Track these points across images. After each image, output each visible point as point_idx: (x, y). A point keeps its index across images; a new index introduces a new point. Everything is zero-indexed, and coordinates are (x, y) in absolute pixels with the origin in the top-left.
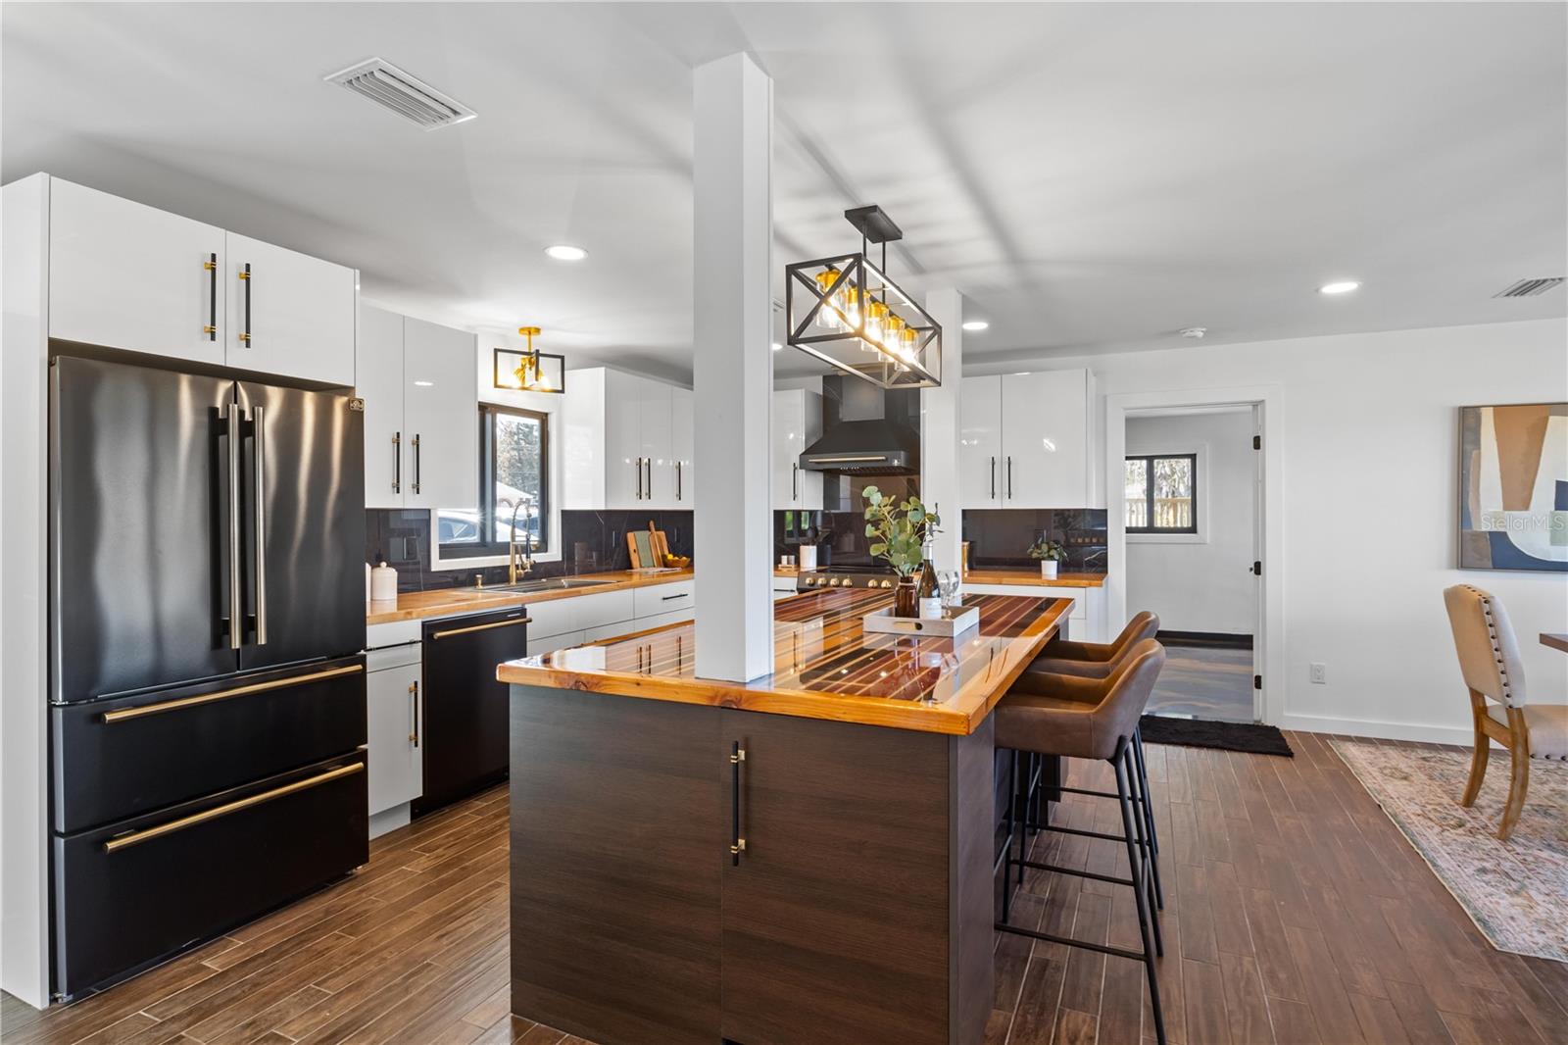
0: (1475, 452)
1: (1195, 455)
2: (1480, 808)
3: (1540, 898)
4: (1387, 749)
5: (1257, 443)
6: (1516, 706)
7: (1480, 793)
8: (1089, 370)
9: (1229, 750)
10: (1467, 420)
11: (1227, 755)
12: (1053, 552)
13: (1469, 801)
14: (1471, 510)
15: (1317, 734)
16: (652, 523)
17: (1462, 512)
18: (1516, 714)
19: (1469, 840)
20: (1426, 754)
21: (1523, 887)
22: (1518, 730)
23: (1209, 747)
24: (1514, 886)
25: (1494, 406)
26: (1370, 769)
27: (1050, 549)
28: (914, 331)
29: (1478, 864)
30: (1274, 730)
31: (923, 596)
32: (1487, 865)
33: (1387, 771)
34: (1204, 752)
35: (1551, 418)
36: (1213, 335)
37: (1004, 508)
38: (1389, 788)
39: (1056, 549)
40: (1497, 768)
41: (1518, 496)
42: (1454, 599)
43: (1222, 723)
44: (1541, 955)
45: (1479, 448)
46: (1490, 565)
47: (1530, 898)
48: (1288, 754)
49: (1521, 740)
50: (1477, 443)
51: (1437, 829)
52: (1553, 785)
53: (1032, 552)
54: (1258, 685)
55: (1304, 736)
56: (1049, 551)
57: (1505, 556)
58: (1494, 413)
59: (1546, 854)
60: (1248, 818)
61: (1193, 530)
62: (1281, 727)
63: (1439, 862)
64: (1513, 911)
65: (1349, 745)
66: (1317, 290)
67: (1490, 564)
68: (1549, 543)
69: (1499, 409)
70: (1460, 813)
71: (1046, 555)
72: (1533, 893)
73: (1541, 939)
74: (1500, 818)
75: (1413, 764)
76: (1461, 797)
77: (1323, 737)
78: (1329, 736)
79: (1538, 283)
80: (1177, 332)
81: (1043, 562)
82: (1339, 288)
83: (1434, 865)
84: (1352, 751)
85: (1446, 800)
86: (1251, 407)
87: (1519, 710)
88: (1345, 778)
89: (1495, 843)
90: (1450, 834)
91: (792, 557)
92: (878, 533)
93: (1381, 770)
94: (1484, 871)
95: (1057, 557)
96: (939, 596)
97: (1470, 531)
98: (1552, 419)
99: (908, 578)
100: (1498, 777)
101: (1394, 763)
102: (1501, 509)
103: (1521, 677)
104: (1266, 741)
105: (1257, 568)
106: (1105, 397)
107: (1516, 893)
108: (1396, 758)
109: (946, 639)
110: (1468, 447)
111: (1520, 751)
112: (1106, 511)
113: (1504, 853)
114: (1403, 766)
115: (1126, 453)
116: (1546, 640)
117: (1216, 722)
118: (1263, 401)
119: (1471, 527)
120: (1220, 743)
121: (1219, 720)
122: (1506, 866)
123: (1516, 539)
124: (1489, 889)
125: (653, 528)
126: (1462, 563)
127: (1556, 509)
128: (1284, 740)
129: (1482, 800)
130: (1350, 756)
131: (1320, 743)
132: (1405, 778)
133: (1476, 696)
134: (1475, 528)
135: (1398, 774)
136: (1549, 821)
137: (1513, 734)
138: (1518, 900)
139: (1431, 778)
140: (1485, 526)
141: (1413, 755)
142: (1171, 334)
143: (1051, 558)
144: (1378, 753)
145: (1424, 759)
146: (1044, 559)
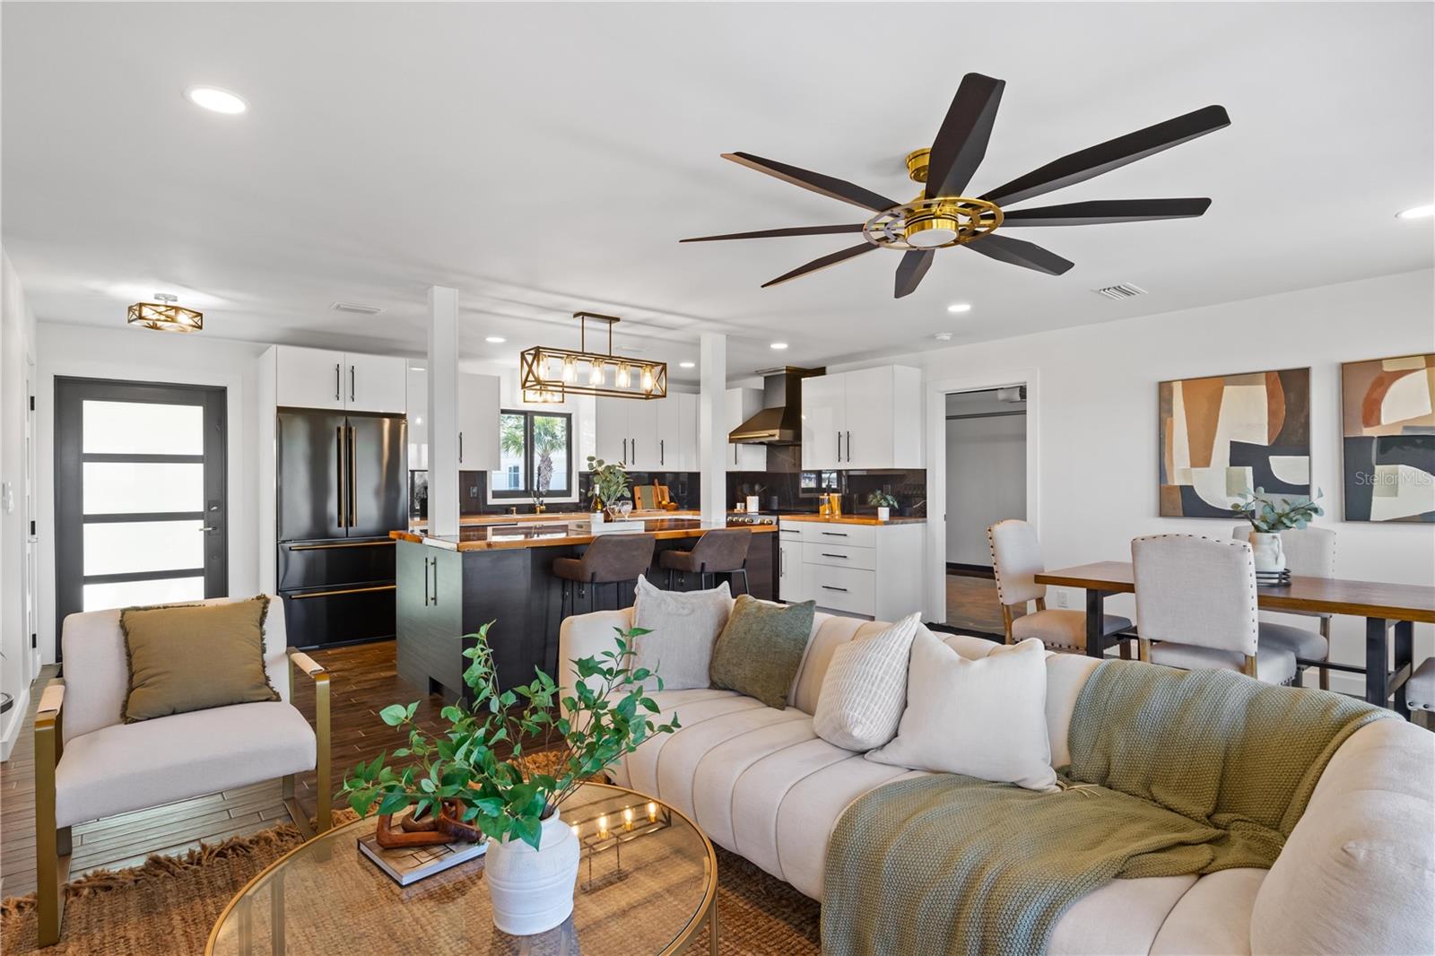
0: (1169, 419)
10: (1164, 389)
14: (1166, 468)
16: (656, 481)
17: (1162, 473)
25: (1182, 380)
35: (1226, 387)
41: (1201, 457)
45: (1172, 416)
46: (1182, 514)
50: (1170, 412)
53: (871, 502)
57: (1192, 506)
58: (1183, 386)
68: (1224, 493)
69: (1187, 382)
71: (882, 503)
81: (880, 508)
91: (743, 504)
97: (1165, 485)
98: (1227, 389)
102: (1189, 467)
106: (926, 384)
110: (1164, 415)
112: (925, 470)
118: (1026, 385)
119: (1166, 482)
123: (1201, 492)
125: (657, 484)
126: (1161, 514)
127: (1231, 465)
134: (1170, 483)
140: (1177, 480)
143: (885, 505)
146: (880, 506)
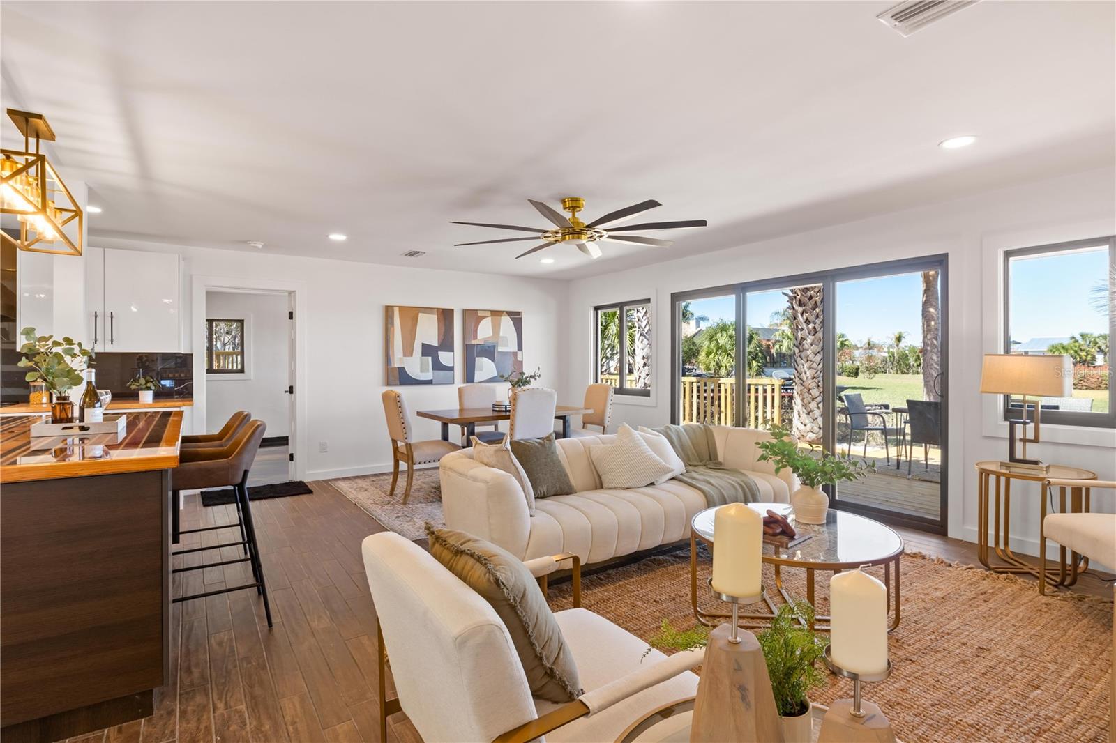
1: (243, 320)
2: (396, 495)
3: (417, 521)
4: (357, 480)
5: (291, 315)
6: (409, 442)
7: (396, 489)
8: (181, 256)
9: (278, 497)
10: (388, 310)
11: (277, 500)
12: (149, 384)
13: (392, 493)
14: (390, 356)
15: (323, 481)
17: (388, 358)
18: (408, 446)
19: (392, 508)
20: (374, 479)
21: (412, 518)
22: (409, 453)
23: (266, 498)
24: (409, 519)
25: (399, 307)
26: (350, 490)
27: (147, 382)
28: (58, 211)
29: (396, 515)
30: (301, 483)
31: (87, 407)
32: (399, 515)
33: (358, 489)
34: (264, 502)
36: (268, 247)
37: (106, 351)
38: (360, 496)
39: (152, 382)
40: (402, 478)
41: (408, 352)
42: (386, 397)
43: (271, 485)
44: (418, 539)
47: (414, 521)
48: (311, 492)
49: (410, 457)
50: (392, 324)
51: (380, 507)
52: (421, 480)
53: (130, 385)
54: (292, 459)
55: (317, 483)
56: (146, 384)
57: (404, 379)
58: (399, 310)
59: (419, 505)
60: (294, 525)
61: (242, 371)
62: (305, 480)
63: (382, 519)
64: (409, 528)
65: (339, 482)
66: (327, 236)
67: (398, 383)
68: (419, 371)
70: (389, 498)
71: (144, 387)
72: (415, 519)
73: (418, 534)
74: (403, 497)
75: (369, 484)
76: (388, 492)
77: (327, 481)
78: (329, 480)
79: (417, 253)
80: (245, 242)
81: (140, 392)
82: (338, 237)
83: (380, 520)
84: (342, 484)
85: (383, 495)
86: (287, 294)
87: (410, 444)
88: (340, 497)
89: (402, 506)
90: (385, 508)
92: (31, 364)
93: (355, 490)
94: (398, 517)
95: (153, 388)
96: (101, 407)
97: (390, 367)
98: (420, 315)
99: (65, 397)
100: (402, 482)
101: (360, 485)
102: (402, 357)
103: (411, 429)
104: (298, 489)
105: (291, 390)
106: (191, 276)
107: (410, 521)
108: (361, 483)
109: (112, 435)
110: (389, 326)
111: (410, 462)
112: (192, 355)
113: (405, 509)
114: (364, 486)
115: (207, 316)
116: (419, 414)
117: (268, 485)
118: (294, 291)
119: (391, 365)
120: (272, 495)
121: (269, 484)
122: (406, 513)
123: (408, 371)
124: (400, 523)
126: (388, 384)
127: (422, 356)
128: (307, 486)
129: (397, 491)
130: (340, 487)
131: (326, 484)
132: (366, 490)
133: (394, 442)
134: (393, 366)
135: (362, 490)
136: (420, 494)
137: (408, 456)
138: (411, 523)
139: (376, 488)
140: (397, 364)
141: (368, 481)
142: (242, 242)
143: (149, 388)
144: (353, 483)
145: (373, 481)
146: (141, 389)
